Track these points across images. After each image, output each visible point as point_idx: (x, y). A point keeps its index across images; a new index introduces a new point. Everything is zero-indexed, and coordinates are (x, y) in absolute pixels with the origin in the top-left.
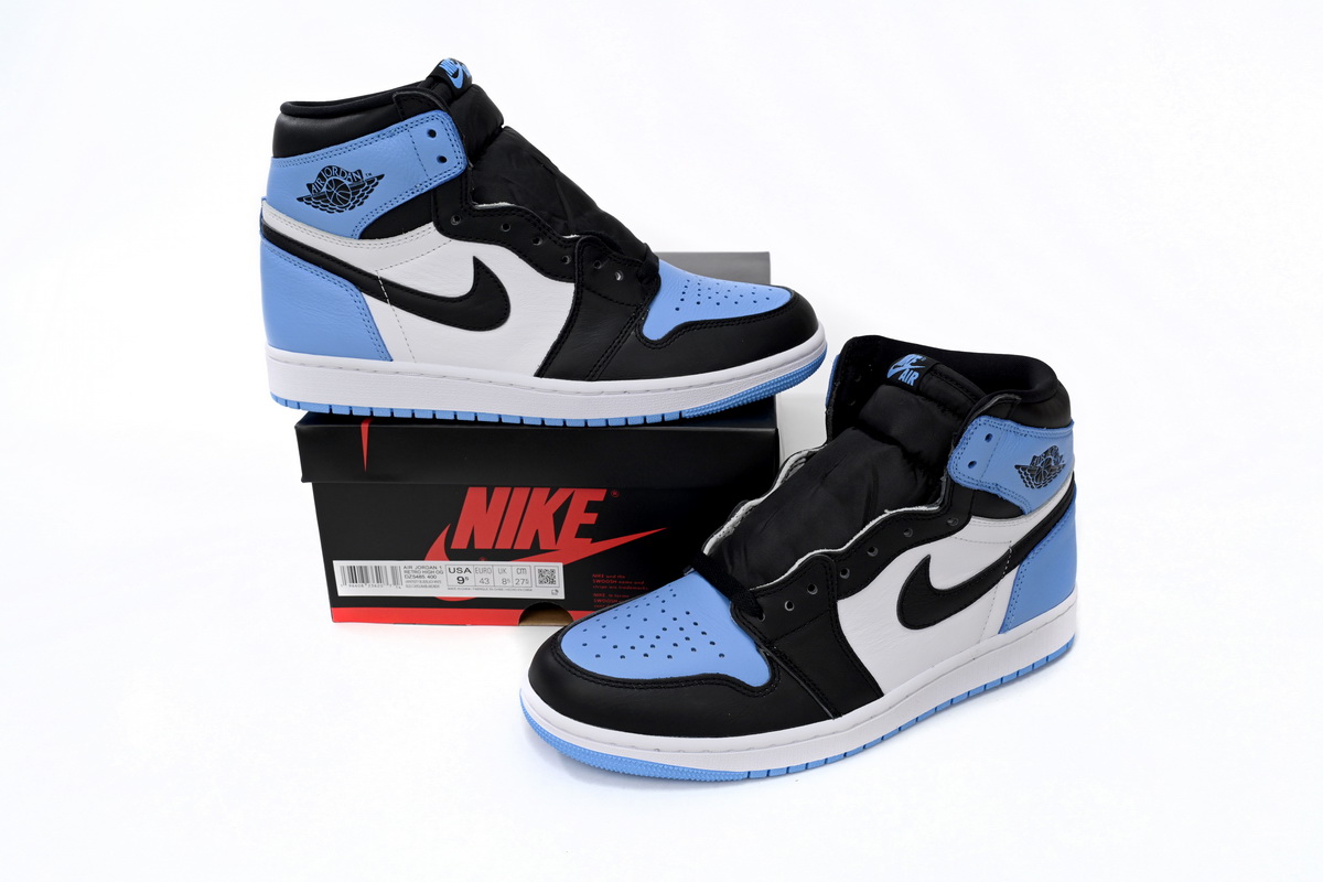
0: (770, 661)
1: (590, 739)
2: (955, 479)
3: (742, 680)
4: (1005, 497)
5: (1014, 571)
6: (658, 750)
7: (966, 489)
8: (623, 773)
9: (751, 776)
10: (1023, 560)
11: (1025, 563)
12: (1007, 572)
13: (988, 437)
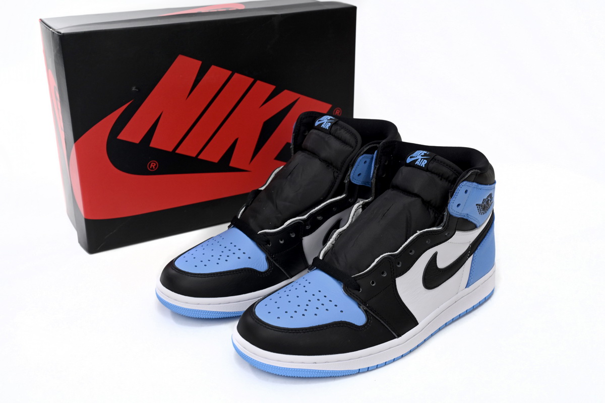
0: (366, 312)
1: (280, 361)
2: (451, 213)
3: (353, 323)
4: (471, 220)
5: (472, 256)
6: (316, 363)
7: (455, 217)
8: (297, 377)
9: (360, 371)
10: (475, 250)
11: (476, 252)
12: (469, 257)
13: (466, 192)
